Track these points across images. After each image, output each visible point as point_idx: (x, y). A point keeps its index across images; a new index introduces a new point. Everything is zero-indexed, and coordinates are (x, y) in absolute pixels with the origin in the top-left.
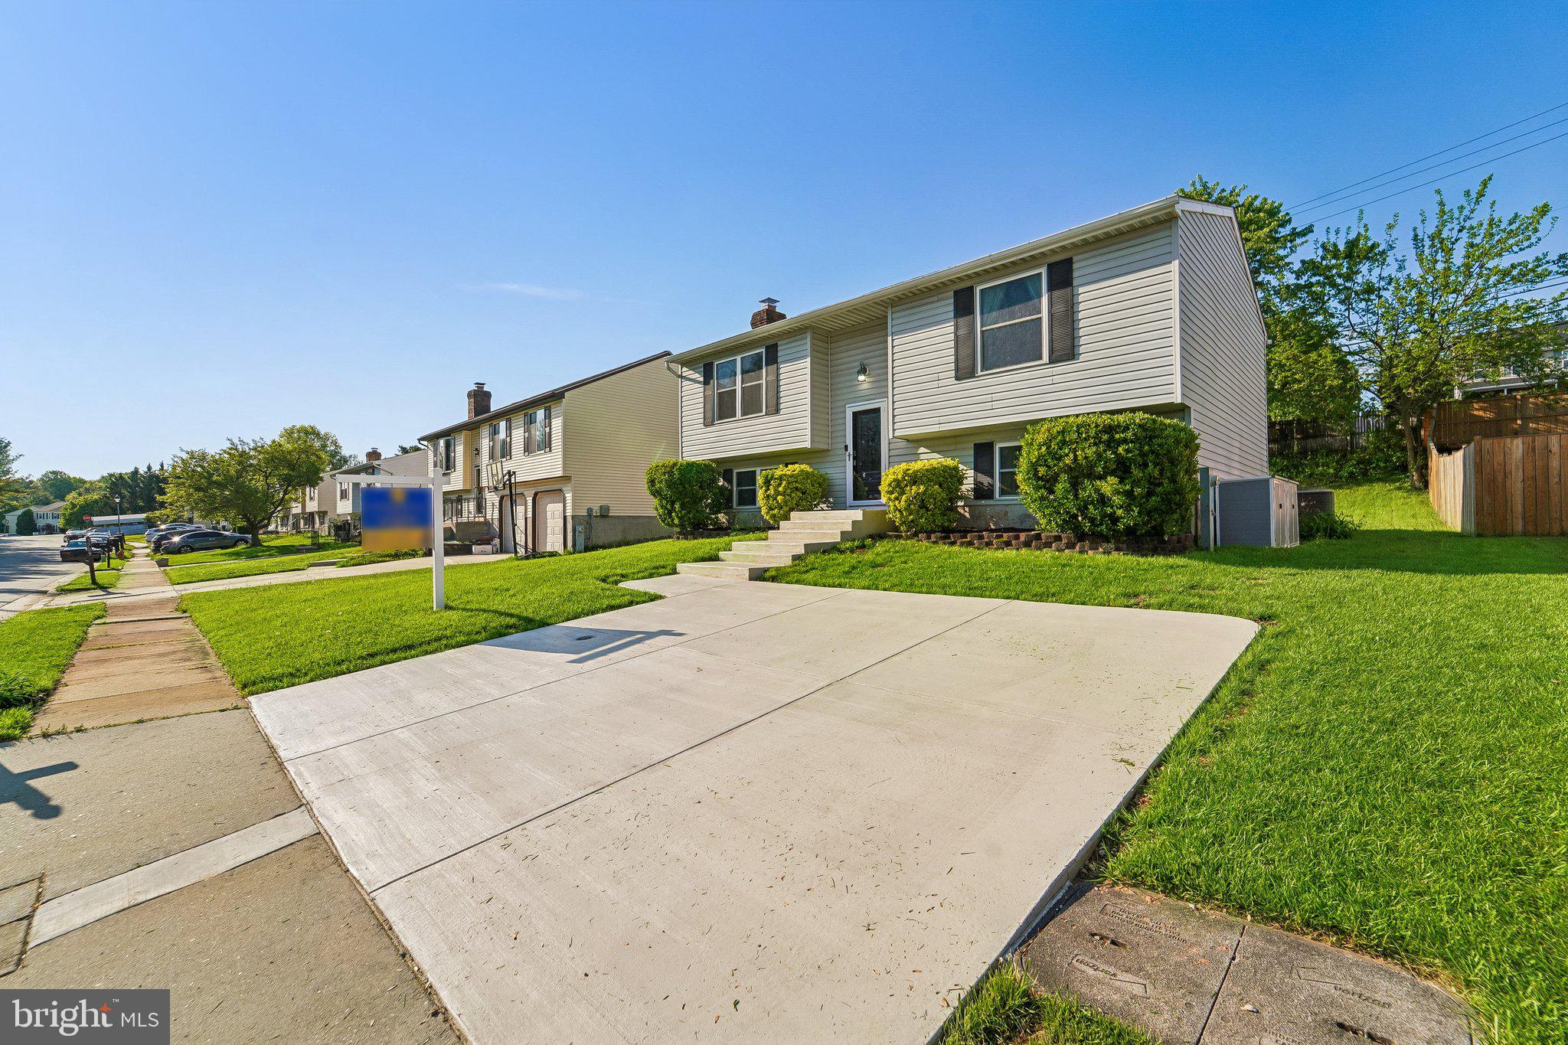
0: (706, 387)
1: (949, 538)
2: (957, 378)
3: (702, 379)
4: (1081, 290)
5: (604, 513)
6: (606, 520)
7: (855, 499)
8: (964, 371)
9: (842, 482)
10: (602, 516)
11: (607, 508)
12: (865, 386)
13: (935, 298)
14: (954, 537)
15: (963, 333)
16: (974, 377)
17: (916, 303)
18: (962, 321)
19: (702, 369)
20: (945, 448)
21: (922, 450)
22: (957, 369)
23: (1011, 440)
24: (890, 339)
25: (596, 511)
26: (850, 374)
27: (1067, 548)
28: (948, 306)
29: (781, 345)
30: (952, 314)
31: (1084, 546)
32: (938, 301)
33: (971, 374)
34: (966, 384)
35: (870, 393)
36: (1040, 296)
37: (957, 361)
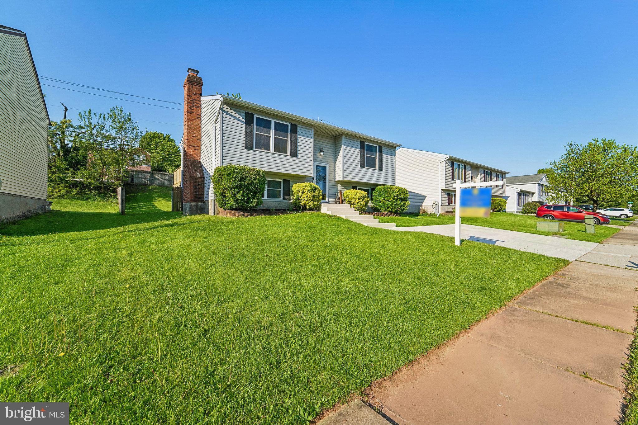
0: (247, 126)
2: (360, 167)
3: (243, 120)
4: (383, 155)
8: (362, 165)
12: (320, 157)
13: (356, 140)
15: (362, 154)
17: (350, 138)
18: (362, 150)
20: (345, 186)
21: (339, 185)
22: (360, 164)
24: (343, 146)
28: (358, 144)
30: (359, 147)
33: (363, 167)
34: (362, 169)
35: (322, 160)
36: (376, 152)
37: (361, 162)
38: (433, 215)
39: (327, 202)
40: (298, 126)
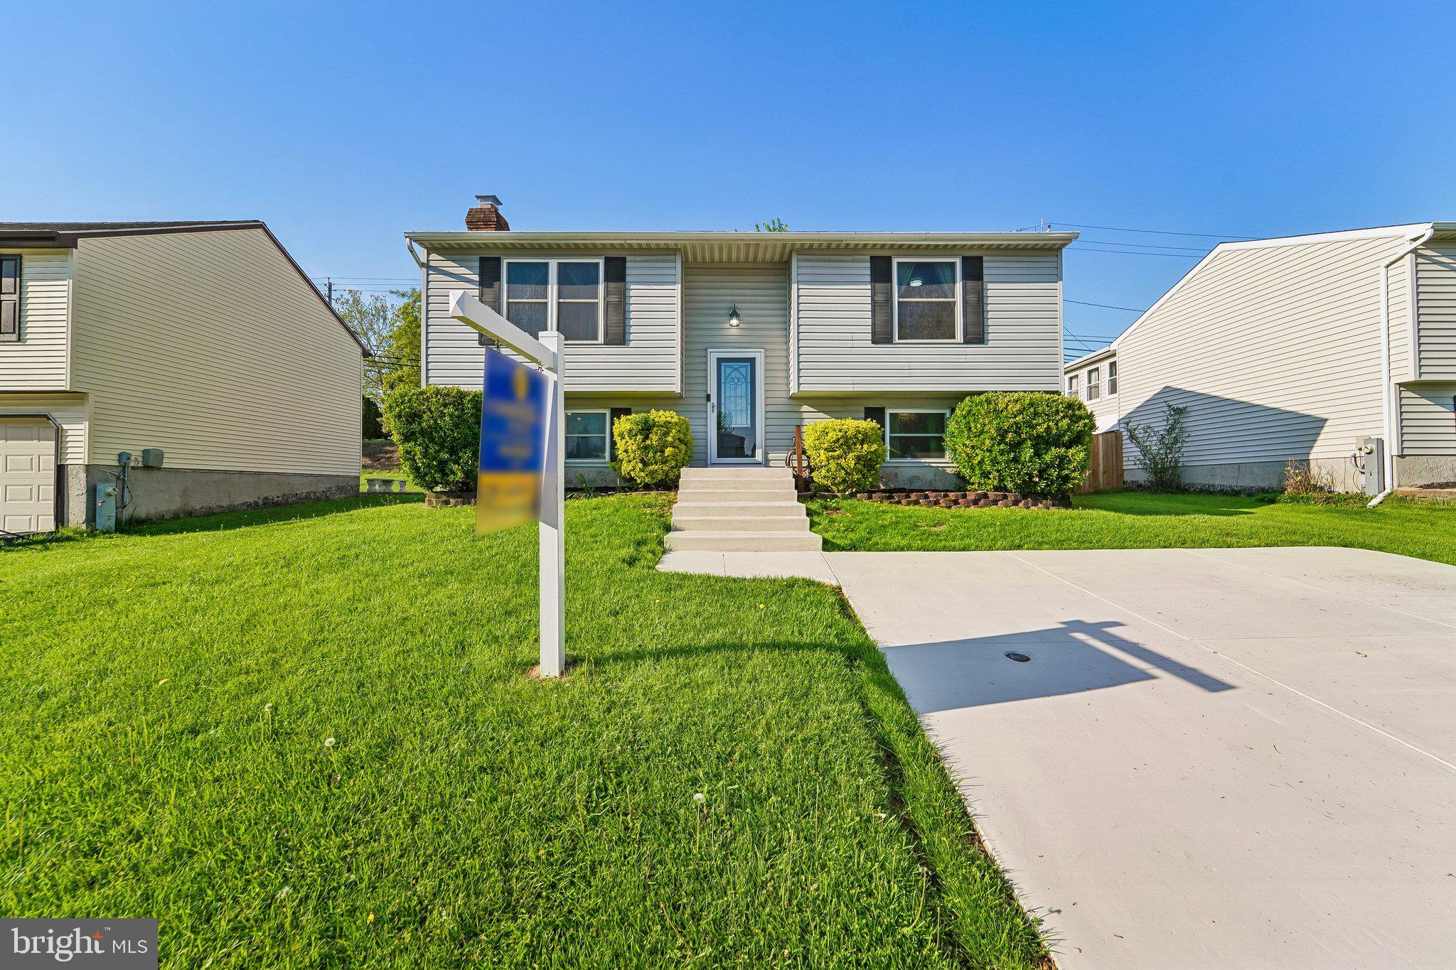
0: (486, 290)
1: (893, 497)
2: (874, 342)
3: (476, 278)
4: (990, 286)
5: (151, 462)
6: (155, 474)
7: (719, 456)
8: (881, 336)
9: (702, 435)
10: (147, 468)
11: (160, 455)
12: (734, 331)
13: (850, 258)
14: (899, 497)
15: (880, 299)
16: (892, 343)
17: (827, 257)
18: (879, 286)
19: (477, 264)
20: (833, 409)
21: (805, 408)
22: (874, 333)
23: (921, 407)
24: (794, 286)
25: (136, 459)
26: (718, 315)
27: (1013, 505)
28: (865, 269)
29: (631, 261)
30: (868, 279)
31: (1027, 503)
32: (852, 261)
33: (888, 340)
34: (883, 349)
35: (744, 339)
36: (954, 282)
37: (874, 325)
38: (1347, 498)
39: (758, 464)
40: (628, 258)
